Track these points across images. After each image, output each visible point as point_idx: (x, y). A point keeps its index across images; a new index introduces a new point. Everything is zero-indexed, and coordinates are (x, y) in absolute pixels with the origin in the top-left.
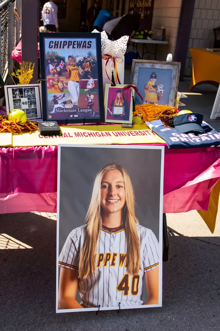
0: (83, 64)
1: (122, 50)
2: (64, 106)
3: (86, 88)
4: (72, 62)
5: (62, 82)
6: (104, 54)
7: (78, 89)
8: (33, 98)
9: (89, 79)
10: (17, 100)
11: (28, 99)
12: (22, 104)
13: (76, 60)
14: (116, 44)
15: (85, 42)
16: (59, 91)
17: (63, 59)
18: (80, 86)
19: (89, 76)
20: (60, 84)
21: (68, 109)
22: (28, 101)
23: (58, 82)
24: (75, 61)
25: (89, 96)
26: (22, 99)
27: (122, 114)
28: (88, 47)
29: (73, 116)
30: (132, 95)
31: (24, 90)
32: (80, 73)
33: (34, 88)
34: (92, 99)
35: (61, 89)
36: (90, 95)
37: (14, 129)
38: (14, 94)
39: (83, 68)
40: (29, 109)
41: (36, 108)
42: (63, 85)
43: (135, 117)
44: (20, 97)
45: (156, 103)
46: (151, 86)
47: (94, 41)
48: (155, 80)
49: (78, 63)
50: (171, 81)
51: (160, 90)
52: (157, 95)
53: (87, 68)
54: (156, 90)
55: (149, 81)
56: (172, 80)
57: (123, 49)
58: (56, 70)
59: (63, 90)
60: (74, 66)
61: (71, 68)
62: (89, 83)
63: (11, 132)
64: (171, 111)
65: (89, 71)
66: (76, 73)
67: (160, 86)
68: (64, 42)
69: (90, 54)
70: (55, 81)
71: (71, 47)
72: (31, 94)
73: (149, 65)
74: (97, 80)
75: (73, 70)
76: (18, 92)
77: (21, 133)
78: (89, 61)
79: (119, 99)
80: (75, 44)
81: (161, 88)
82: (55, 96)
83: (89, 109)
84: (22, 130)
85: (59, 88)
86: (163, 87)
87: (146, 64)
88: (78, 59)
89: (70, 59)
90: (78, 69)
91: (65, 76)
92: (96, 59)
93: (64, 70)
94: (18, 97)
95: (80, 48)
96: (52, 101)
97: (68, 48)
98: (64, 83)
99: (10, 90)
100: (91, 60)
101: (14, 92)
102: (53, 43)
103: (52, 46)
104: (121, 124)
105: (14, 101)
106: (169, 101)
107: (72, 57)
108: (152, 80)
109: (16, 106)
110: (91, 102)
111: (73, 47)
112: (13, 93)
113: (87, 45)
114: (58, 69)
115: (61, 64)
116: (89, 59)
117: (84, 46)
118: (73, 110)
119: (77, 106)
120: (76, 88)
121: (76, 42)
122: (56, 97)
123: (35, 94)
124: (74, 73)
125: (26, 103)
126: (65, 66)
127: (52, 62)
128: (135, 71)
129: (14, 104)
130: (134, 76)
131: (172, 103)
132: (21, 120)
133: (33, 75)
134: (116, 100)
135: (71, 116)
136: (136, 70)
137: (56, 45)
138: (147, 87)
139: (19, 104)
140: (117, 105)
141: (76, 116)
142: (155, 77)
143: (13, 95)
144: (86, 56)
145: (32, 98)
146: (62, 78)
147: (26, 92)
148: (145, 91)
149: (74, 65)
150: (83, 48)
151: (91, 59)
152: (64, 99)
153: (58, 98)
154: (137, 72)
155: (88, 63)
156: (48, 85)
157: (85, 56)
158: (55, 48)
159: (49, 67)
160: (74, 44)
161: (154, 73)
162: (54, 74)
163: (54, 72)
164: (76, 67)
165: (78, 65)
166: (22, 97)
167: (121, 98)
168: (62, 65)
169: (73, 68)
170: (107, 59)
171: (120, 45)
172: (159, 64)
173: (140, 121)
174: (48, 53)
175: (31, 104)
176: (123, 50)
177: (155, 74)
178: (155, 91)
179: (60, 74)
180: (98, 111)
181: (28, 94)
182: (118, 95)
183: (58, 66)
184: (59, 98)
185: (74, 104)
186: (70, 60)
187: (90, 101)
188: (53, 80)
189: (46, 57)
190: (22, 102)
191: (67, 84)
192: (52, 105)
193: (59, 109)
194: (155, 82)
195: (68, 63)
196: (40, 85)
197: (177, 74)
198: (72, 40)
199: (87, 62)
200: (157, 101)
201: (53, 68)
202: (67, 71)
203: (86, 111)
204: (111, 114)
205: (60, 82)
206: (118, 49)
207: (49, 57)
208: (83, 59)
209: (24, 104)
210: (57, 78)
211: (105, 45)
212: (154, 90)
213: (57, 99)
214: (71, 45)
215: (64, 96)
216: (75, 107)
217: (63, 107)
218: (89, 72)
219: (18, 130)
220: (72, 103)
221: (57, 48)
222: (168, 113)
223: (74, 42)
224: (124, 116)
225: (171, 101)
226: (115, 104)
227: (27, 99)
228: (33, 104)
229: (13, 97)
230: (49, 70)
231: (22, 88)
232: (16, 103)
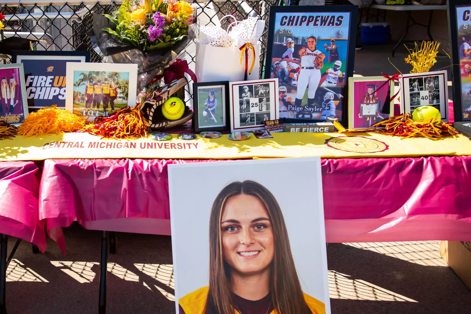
10: (415, 94)
11: (430, 92)
12: (422, 99)
26: (421, 92)
31: (425, 79)
38: (412, 86)
41: (439, 105)
44: (418, 90)
76: (416, 83)
96: (468, 93)
99: (407, 81)
103: (468, 17)
109: (413, 102)
125: (426, 97)
127: (468, 39)
129: (411, 100)
132: (437, 121)
133: (436, 58)
139: (418, 99)
147: (427, 82)
162: (470, 56)
166: (422, 89)
174: (462, 26)
175: (433, 99)
189: (459, 33)
192: (469, 99)
196: (445, 72)
201: (469, 48)
207: (463, 32)
209: (423, 99)
227: (427, 92)
229: (411, 90)
231: (422, 78)
232: (413, 99)
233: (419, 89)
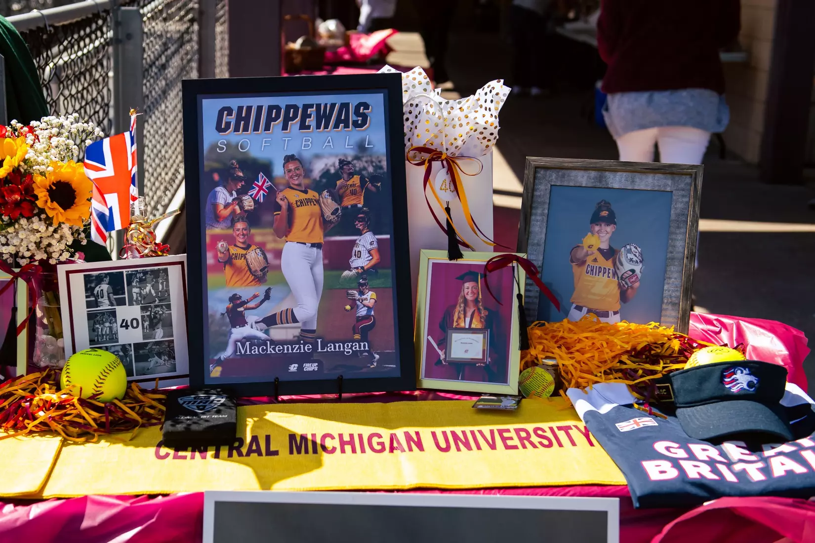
0: (338, 183)
1: (482, 133)
2: (267, 332)
3: (349, 268)
4: (298, 176)
5: (262, 247)
6: (415, 145)
7: (319, 269)
8: (161, 306)
9: (359, 233)
10: (103, 314)
12: (121, 326)
13: (311, 171)
14: (456, 112)
15: (345, 106)
16: (251, 278)
17: (266, 168)
18: (326, 262)
19: (359, 226)
20: (254, 256)
21: (283, 343)
22: (143, 317)
23: (247, 248)
24: (308, 172)
25: (357, 296)
26: (119, 310)
27: (480, 357)
28: (356, 125)
29: (300, 368)
30: (516, 292)
31: (130, 277)
32: (328, 213)
33: (166, 271)
34: (369, 308)
35: (256, 271)
36: (362, 293)
37: (73, 424)
38: (93, 295)
39: (338, 198)
40: (146, 344)
42: (265, 258)
43: (529, 369)
44: (112, 304)
45: (615, 313)
46: (595, 249)
47: (376, 101)
48: (610, 229)
49: (318, 179)
50: (670, 233)
51: (627, 266)
52: (619, 284)
53: (353, 197)
54: (614, 264)
55: (589, 234)
56: (672, 229)
57: (485, 128)
58: (242, 208)
59: (264, 274)
60: (306, 192)
61: (293, 196)
62: (360, 248)
63: (63, 434)
64: (666, 346)
65: (360, 206)
66: (312, 215)
67: (630, 251)
68: (271, 108)
69: (362, 147)
70: (236, 246)
71: (294, 125)
72: (153, 292)
73: (585, 177)
74: (388, 236)
75: (301, 203)
76: (105, 287)
77: (95, 440)
78: (359, 173)
79: (471, 304)
80: (310, 116)
81: (631, 260)
82: (234, 298)
83: (359, 341)
84: (101, 425)
85: (250, 269)
86: (641, 254)
87: (574, 173)
88: (318, 167)
89: (291, 166)
90: (318, 201)
91: (271, 225)
92: (384, 164)
93: (270, 204)
94: (107, 302)
95: (326, 127)
96: (223, 314)
97: (285, 127)
98: (270, 251)
99: (78, 281)
100: (365, 169)
101: (93, 285)
102: (230, 114)
103: (228, 125)
104: (478, 394)
105: (91, 316)
106: (664, 306)
107: (297, 159)
108: (597, 228)
109: (97, 336)
110: (367, 317)
111: (303, 126)
112: (89, 290)
113: (352, 117)
114: (248, 202)
115: (260, 184)
116: (357, 165)
117: (342, 121)
118: (300, 348)
119: (313, 331)
120: (311, 269)
121: (311, 106)
122: (239, 302)
123: (168, 291)
124: (302, 214)
125: (135, 322)
126: (272, 192)
127: (227, 178)
128: (535, 199)
129: (92, 330)
130: (533, 217)
131: (674, 314)
132: (101, 390)
134: (459, 308)
135: (293, 368)
136: (540, 196)
137: (243, 120)
138: (580, 254)
139: (111, 328)
140: (462, 325)
141: (310, 367)
142: (610, 220)
143: (87, 297)
144: (350, 153)
145: (156, 306)
146: (259, 235)
147: (134, 284)
148: (576, 269)
149: (303, 189)
150: (336, 126)
151: (366, 165)
152: (269, 309)
153: (244, 303)
154: (544, 203)
155: (356, 179)
156: (210, 260)
157: (345, 155)
158: (237, 129)
159: (215, 196)
160: (305, 116)
161: (604, 205)
162: (233, 220)
163: (234, 211)
164: (312, 194)
165: (318, 187)
166: (121, 302)
167: (476, 301)
168: (261, 188)
169: (303, 196)
170: (427, 164)
171: (472, 116)
172: (625, 174)
173: (550, 384)
174: (214, 147)
175: (153, 327)
176: (486, 134)
177: (609, 209)
178: (612, 268)
179: (253, 218)
180: (391, 349)
181: (144, 292)
182: (466, 291)
183: (246, 194)
184: (251, 304)
185: (305, 323)
186: (290, 171)
187: (363, 312)
188: (231, 240)
189: (206, 163)
190: (119, 322)
191: (278, 254)
192: (224, 328)
193: (248, 343)
194: (608, 236)
195: (284, 181)
197: (691, 209)
198: (300, 101)
199: (351, 175)
200: (617, 307)
201: (230, 200)
202: (279, 208)
203: (348, 349)
204: (442, 357)
205: (253, 247)
206: (466, 129)
207: (217, 161)
208: (337, 164)
209: (127, 327)
210: (243, 235)
211: (416, 117)
212: (609, 264)
213: (241, 309)
214: (295, 116)
215: (267, 297)
216: (306, 335)
217: (262, 336)
218: (360, 210)
219: (87, 425)
220: (295, 320)
221: (246, 129)
222: (654, 356)
223: (306, 107)
224: (487, 366)
225: (670, 307)
226: (455, 324)
228: (160, 325)
229: (89, 305)
230: (215, 206)
231: (122, 272)
232: (98, 326)
233: (114, 302)
